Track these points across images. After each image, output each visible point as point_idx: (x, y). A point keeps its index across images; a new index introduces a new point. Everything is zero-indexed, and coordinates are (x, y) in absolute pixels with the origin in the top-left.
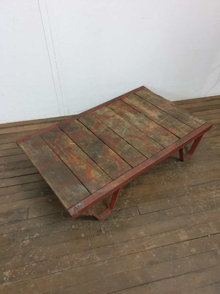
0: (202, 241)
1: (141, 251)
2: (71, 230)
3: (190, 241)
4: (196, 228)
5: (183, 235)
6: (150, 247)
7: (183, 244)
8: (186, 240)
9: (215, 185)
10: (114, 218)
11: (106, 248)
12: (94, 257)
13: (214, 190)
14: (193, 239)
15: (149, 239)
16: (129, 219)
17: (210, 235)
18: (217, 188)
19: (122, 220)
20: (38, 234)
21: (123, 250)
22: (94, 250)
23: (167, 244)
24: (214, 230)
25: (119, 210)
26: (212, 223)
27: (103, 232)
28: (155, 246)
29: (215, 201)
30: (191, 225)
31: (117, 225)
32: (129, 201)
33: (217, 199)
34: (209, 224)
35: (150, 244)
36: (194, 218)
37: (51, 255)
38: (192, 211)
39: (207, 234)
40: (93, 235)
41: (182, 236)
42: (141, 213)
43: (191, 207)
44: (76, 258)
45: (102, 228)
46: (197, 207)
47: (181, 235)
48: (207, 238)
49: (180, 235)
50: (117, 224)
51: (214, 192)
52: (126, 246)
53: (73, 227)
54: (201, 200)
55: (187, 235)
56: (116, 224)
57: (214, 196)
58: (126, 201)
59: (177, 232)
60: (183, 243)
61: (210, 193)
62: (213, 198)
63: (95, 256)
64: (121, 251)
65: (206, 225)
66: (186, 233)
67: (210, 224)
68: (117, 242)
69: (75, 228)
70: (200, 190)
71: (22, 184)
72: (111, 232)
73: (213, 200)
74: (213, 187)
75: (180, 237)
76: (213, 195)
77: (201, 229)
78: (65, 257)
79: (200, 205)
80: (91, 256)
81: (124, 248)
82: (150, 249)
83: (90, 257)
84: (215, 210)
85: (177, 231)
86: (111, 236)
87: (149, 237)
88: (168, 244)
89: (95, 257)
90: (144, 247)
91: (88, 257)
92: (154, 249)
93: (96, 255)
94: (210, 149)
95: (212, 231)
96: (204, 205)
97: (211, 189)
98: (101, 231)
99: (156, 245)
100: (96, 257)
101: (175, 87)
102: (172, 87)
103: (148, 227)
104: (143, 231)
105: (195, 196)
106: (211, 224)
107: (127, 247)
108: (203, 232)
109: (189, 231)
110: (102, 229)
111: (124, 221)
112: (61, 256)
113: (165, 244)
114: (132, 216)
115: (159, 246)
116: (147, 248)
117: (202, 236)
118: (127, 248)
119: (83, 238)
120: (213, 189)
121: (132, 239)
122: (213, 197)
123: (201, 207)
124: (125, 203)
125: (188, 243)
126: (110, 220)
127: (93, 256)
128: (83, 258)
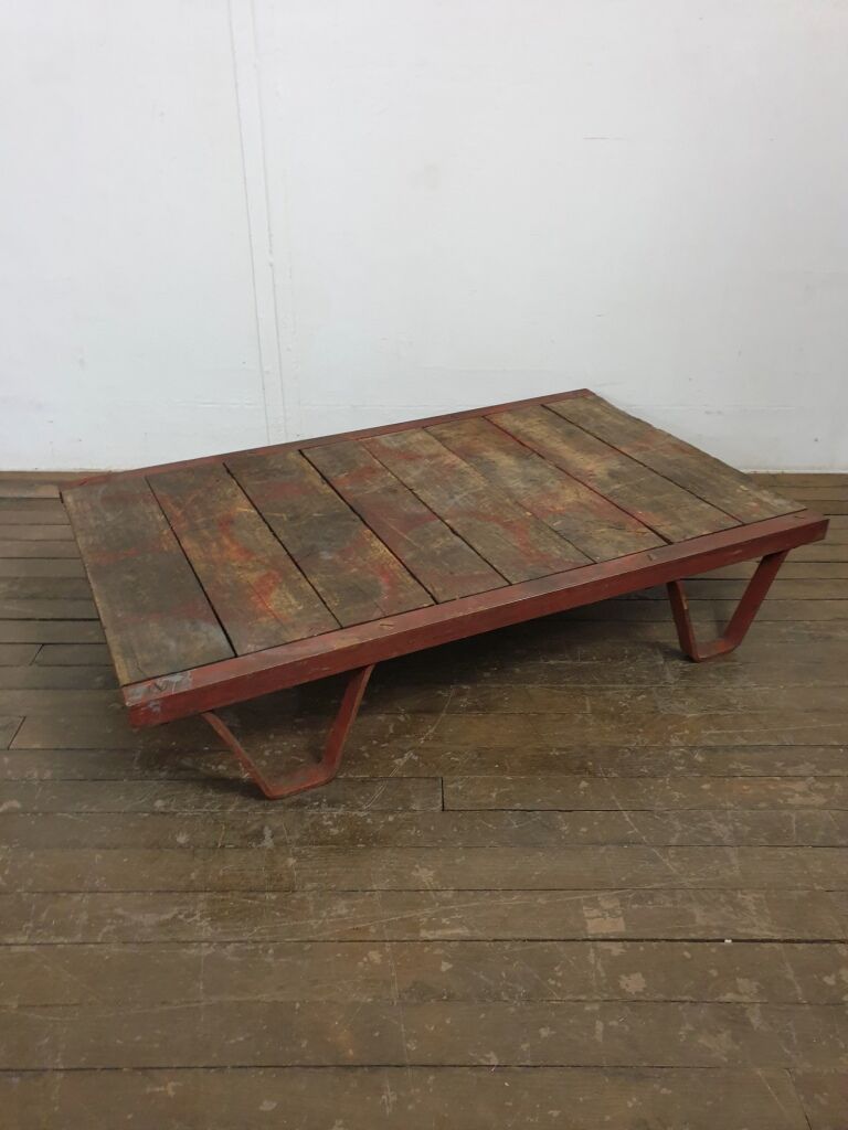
0: (686, 954)
1: (395, 937)
2: (146, 815)
3: (628, 944)
4: (675, 903)
5: (603, 916)
6: (439, 934)
7: (592, 950)
8: (612, 937)
9: (815, 763)
10: (332, 803)
11: (254, 898)
12: (190, 920)
13: (803, 778)
14: (647, 940)
15: (444, 903)
16: (391, 819)
17: (734, 941)
18: (819, 773)
19: (362, 814)
20: (16, 804)
21: (320, 922)
22: (202, 896)
23: (517, 936)
24: (754, 926)
25: (364, 781)
26: (757, 896)
27: (268, 843)
28: (463, 932)
29: (794, 816)
30: (656, 885)
31: (332, 830)
32: (416, 758)
33: (804, 812)
34: (740, 896)
35: (444, 920)
36: (676, 864)
37: (30, 882)
38: (677, 835)
39: (716, 934)
40: (223, 847)
41: (598, 917)
42: (447, 806)
43: (676, 823)
44: (120, 911)
45: (266, 828)
46: (706, 825)
47: (596, 912)
48: (714, 950)
49: (587, 912)
50: (334, 826)
51: (800, 786)
52: (341, 908)
53: (159, 804)
54: (729, 804)
55: (621, 919)
56: (330, 823)
57: (797, 800)
58: (402, 757)
59: (579, 900)
60: (595, 948)
61: (783, 786)
62: (790, 807)
63: (197, 917)
64: (312, 922)
65: (723, 898)
66: (620, 912)
67: (748, 899)
68: (309, 886)
69: (163, 810)
70: (739, 770)
71: (43, 645)
72: (297, 849)
73: (785, 812)
74: (802, 766)
75: (589, 921)
76: (792, 797)
77: (698, 912)
78: (77, 898)
79: (720, 822)
80: (180, 914)
81: (329, 912)
82: (436, 937)
83: (175, 917)
84: (783, 853)
85: (582, 897)
86: (292, 861)
87: (450, 896)
88: (526, 936)
89: (196, 921)
90: (414, 926)
91: (168, 916)
92: (457, 944)
93: (202, 917)
94: (829, 638)
95: (743, 926)
96: (738, 824)
97: (790, 772)
98: (259, 836)
99: (471, 928)
100: (199, 924)
101: (719, 413)
102: (707, 413)
103: (458, 861)
104: (429, 869)
105: (706, 786)
106: (749, 897)
107: (345, 911)
108: (699, 920)
109: (635, 906)
110: (267, 832)
111: (369, 821)
112: (62, 892)
113: (509, 935)
114: (406, 809)
115: (479, 934)
116: (424, 934)
117: (693, 936)
118: (340, 916)
119: (181, 846)
120: (801, 772)
121: (375, 887)
122: (790, 801)
123: (722, 830)
124: (396, 761)
125: (616, 949)
126: (312, 807)
127: (187, 917)
128: (147, 915)
